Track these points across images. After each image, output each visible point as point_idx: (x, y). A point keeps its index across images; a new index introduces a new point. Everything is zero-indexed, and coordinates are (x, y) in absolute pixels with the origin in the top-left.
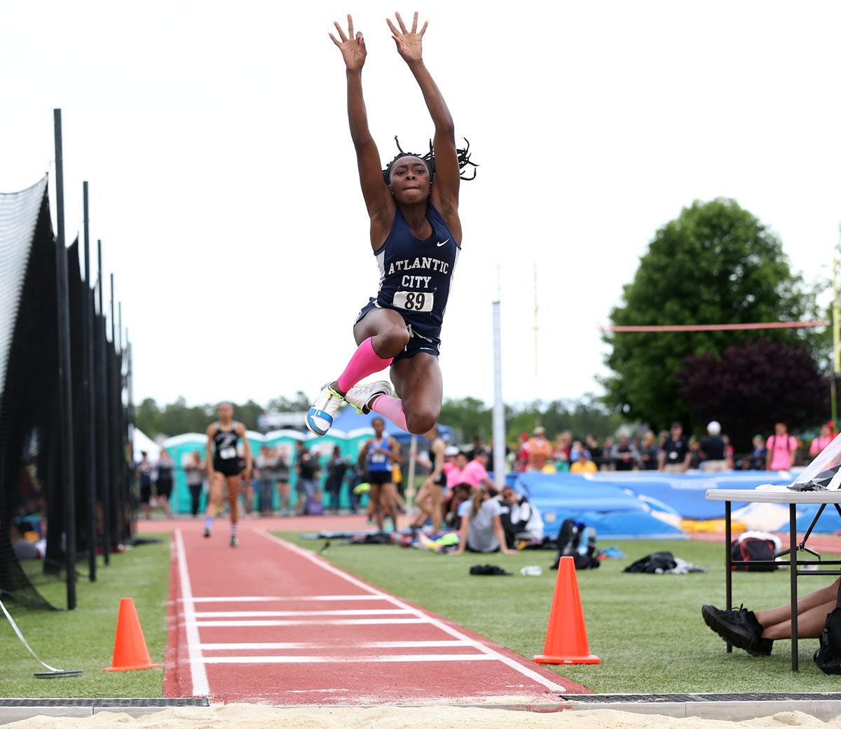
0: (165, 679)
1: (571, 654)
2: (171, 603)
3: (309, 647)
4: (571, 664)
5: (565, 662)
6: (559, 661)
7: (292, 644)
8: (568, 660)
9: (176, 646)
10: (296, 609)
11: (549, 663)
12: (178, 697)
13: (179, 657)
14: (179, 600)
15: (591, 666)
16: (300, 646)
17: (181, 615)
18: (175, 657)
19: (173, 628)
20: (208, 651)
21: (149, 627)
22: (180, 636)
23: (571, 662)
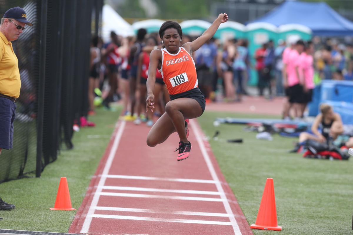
0: (72, 224)
1: (268, 225)
2: (95, 177)
3: (148, 212)
4: (266, 230)
5: (264, 229)
6: (261, 228)
7: (142, 209)
8: (265, 227)
9: (84, 206)
10: (160, 187)
11: (257, 229)
12: (74, 233)
13: (83, 213)
14: (99, 176)
15: (276, 231)
16: (145, 211)
17: (95, 187)
18: (81, 212)
19: (88, 195)
20: (98, 211)
21: (77, 193)
22: (89, 201)
23: (267, 229)
